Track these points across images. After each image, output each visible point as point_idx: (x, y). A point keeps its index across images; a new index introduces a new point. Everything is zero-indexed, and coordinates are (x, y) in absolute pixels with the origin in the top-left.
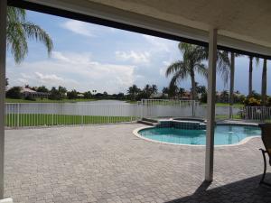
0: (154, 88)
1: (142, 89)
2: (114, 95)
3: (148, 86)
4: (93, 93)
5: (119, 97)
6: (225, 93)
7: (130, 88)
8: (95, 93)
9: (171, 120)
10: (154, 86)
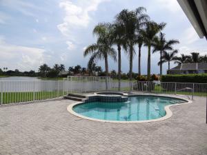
0: (62, 67)
1: (52, 68)
2: (26, 72)
3: (56, 65)
4: (3, 70)
5: (31, 74)
6: (114, 72)
7: (41, 67)
8: (6, 71)
9: (95, 94)
10: (62, 65)
